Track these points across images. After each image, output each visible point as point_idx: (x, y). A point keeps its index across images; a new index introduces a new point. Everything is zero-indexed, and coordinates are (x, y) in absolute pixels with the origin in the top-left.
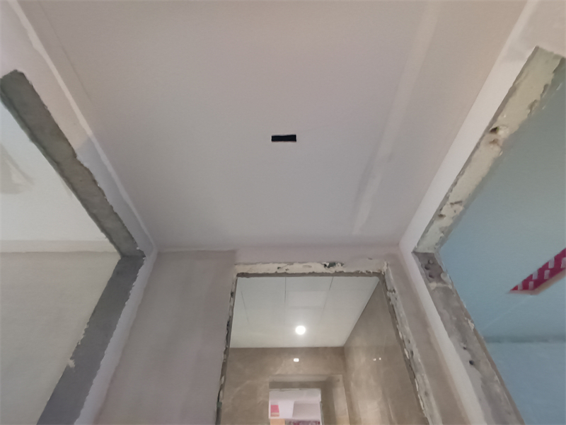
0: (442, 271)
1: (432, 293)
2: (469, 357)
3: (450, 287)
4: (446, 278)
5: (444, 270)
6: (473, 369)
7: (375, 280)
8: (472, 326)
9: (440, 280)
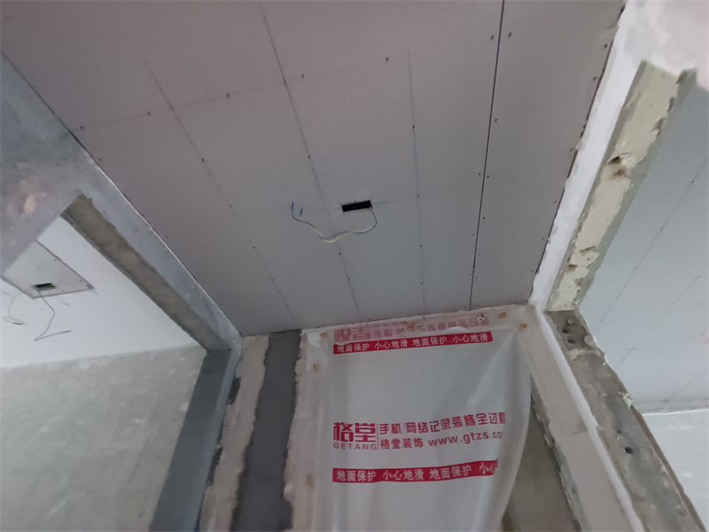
0: (586, 333)
1: (572, 363)
2: (625, 443)
3: (597, 353)
4: (591, 342)
5: (590, 331)
6: (629, 457)
8: (628, 402)
9: (584, 345)
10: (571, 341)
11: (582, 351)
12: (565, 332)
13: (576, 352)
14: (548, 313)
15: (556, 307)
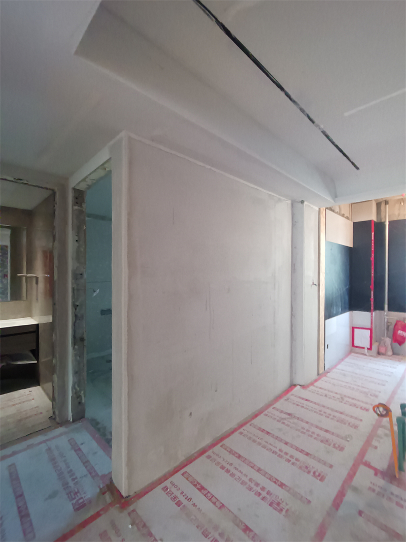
0: (84, 202)
1: (73, 210)
2: (76, 238)
3: (84, 210)
4: (84, 205)
5: (85, 201)
6: (76, 243)
7: (50, 192)
8: (85, 227)
9: (81, 206)
10: (77, 203)
11: (79, 208)
12: (76, 198)
13: (76, 207)
14: (74, 189)
15: (78, 188)
